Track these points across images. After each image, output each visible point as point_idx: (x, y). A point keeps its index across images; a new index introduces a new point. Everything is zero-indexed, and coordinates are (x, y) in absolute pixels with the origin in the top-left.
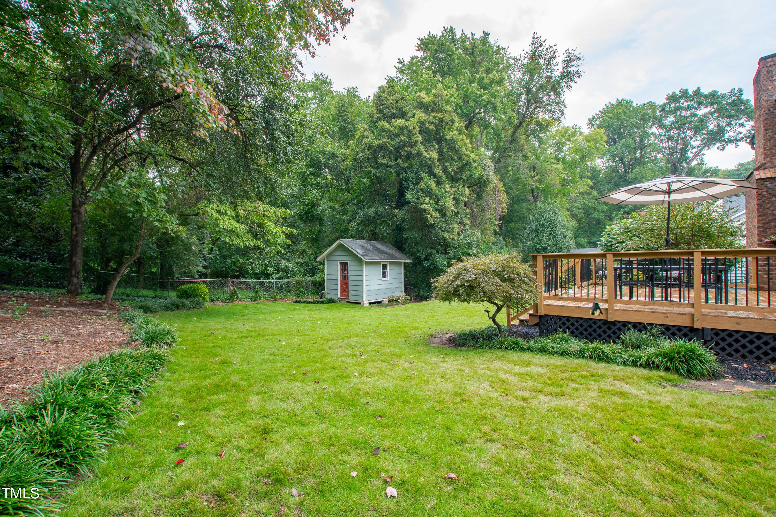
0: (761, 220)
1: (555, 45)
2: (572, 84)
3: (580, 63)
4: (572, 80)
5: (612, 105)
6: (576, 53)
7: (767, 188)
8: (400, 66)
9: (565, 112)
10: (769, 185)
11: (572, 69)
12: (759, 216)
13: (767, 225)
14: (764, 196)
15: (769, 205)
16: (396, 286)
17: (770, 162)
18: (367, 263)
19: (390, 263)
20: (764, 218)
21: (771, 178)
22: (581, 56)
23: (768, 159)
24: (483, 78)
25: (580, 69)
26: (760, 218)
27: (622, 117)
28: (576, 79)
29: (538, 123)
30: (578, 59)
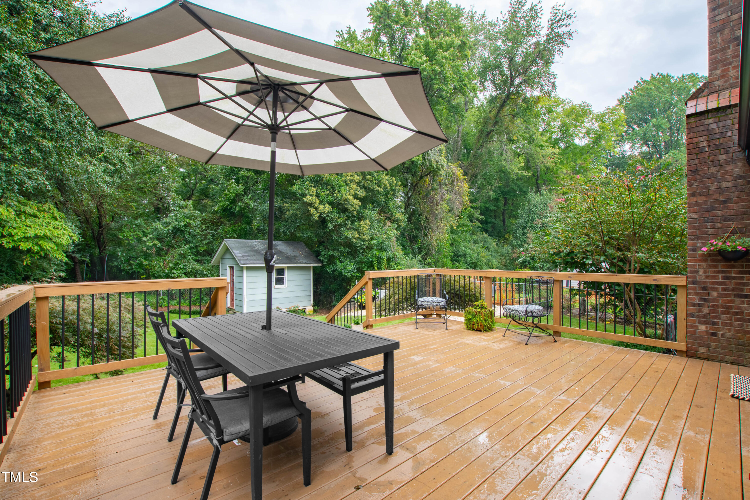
0: (697, 204)
1: (540, 2)
2: (564, 48)
3: (570, 21)
4: (563, 43)
5: (645, 82)
6: (565, 9)
7: (709, 132)
8: (340, 39)
9: (557, 84)
10: (714, 126)
11: (560, 31)
12: (691, 195)
13: (707, 215)
14: (701, 150)
15: (713, 170)
16: (299, 294)
17: (722, 76)
18: (248, 268)
19: (289, 268)
20: (703, 199)
21: (717, 110)
22: (572, 12)
23: (718, 72)
24: (428, 43)
25: (572, 28)
26: (694, 199)
27: (654, 92)
28: (567, 42)
29: (526, 100)
30: (569, 16)
